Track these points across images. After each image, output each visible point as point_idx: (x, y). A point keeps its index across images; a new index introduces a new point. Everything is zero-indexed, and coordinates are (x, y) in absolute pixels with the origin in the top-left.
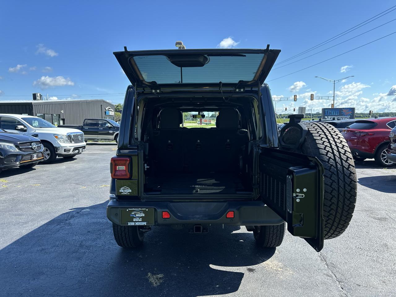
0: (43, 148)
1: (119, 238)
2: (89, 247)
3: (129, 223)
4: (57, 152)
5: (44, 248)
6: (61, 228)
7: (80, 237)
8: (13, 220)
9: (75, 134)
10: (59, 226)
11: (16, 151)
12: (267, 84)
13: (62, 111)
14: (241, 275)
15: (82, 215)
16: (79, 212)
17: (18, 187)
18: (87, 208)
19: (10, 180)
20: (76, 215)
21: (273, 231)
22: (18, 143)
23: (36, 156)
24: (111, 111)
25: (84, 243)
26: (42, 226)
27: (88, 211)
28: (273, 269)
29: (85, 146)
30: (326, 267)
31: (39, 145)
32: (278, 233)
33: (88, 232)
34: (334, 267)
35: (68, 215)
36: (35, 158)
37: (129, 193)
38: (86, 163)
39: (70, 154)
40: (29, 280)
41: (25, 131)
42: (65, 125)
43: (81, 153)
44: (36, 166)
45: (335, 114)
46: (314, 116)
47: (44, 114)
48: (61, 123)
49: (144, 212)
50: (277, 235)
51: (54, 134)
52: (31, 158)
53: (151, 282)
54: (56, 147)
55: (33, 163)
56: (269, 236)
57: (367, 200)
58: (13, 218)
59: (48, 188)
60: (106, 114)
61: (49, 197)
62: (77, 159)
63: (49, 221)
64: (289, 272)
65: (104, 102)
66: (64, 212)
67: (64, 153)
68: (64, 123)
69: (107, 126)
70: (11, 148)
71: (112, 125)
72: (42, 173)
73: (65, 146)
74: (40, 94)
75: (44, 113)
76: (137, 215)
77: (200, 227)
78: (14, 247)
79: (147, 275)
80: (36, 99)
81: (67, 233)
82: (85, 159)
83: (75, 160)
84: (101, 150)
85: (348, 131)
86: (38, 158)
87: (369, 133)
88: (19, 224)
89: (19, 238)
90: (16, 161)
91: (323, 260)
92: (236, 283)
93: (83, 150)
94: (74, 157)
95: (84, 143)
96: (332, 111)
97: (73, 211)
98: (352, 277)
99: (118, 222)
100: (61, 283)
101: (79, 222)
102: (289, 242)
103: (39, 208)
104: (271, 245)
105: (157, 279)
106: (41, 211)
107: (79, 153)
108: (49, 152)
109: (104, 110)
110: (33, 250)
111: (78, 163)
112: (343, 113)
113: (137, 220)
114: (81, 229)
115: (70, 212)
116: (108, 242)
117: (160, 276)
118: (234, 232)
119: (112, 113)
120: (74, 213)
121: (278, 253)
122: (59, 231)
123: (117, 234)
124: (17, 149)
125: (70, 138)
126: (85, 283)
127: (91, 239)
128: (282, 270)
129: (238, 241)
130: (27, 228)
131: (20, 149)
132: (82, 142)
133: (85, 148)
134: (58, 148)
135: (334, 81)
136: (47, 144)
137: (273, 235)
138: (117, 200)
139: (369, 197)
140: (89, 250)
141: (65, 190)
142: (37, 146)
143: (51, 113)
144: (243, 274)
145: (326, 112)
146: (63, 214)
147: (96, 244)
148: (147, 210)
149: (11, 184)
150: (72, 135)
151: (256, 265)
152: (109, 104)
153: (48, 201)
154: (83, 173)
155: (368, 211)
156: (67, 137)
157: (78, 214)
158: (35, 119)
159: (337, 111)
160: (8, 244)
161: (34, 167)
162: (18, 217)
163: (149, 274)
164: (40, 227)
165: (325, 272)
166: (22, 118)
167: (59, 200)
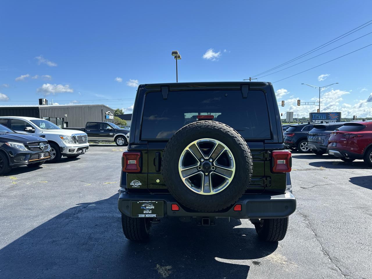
0: (49, 148)
1: (127, 231)
2: (98, 239)
3: (139, 215)
4: (62, 152)
5: (54, 239)
6: (70, 221)
7: (89, 230)
8: (24, 214)
9: (80, 135)
10: (67, 220)
11: (25, 150)
12: (270, 83)
13: (66, 115)
14: (247, 268)
15: (89, 209)
16: (85, 206)
17: (27, 183)
18: (93, 203)
19: (19, 178)
20: (83, 210)
21: (277, 225)
22: (28, 142)
23: (43, 155)
24: (111, 115)
25: (92, 235)
26: (51, 219)
27: (95, 206)
28: (278, 262)
29: (88, 147)
30: (330, 261)
31: (47, 145)
32: (281, 227)
33: (96, 225)
34: (338, 261)
35: (75, 209)
36: (42, 157)
37: (139, 186)
38: (89, 162)
39: (74, 154)
40: (43, 270)
41: (33, 132)
42: (69, 128)
43: (84, 153)
44: (43, 164)
45: (323, 118)
46: (301, 120)
47: (49, 118)
48: (64, 126)
49: (154, 204)
50: (280, 229)
51: (60, 135)
52: (39, 157)
53: (160, 273)
54: (61, 147)
55: (41, 161)
56: (273, 230)
57: (361, 198)
58: (23, 212)
59: (55, 185)
60: (106, 118)
61: (57, 193)
62: (80, 159)
63: (58, 214)
64: (294, 266)
65: (104, 106)
66: (72, 207)
67: (68, 153)
68: (67, 126)
69: (107, 128)
70: (20, 147)
71: (112, 128)
72: (48, 171)
73: (70, 146)
74: (46, 100)
75: (49, 116)
76: (147, 208)
77: (208, 219)
78: (27, 238)
79: (156, 266)
80: (42, 104)
81: (75, 226)
82: (88, 159)
83: (79, 160)
84: (102, 151)
85: (337, 133)
86: (45, 157)
87: (358, 135)
88: (29, 217)
89: (30, 230)
90: (25, 160)
91: (325, 254)
92: (243, 276)
93: (87, 150)
94: (78, 157)
95: (87, 144)
96: (319, 115)
97: (80, 206)
98: (357, 271)
99: (128, 214)
100: (73, 273)
101: (86, 216)
102: (290, 236)
103: (48, 203)
104: (274, 238)
105: (166, 270)
106: (50, 206)
107: (82, 153)
108: (54, 152)
109: (104, 115)
110: (45, 242)
111: (81, 162)
112: (329, 117)
113: (147, 213)
114: (89, 222)
115: (77, 206)
116: (116, 235)
117: (168, 267)
118: (236, 227)
119: (112, 117)
120: (81, 208)
121: (281, 247)
122: (68, 224)
123: (126, 227)
124: (26, 148)
125: (74, 139)
126: (97, 274)
127: (99, 232)
128: (286, 263)
129: (241, 235)
130: (38, 221)
131: (29, 149)
132: (85, 142)
133: (88, 148)
134: (63, 148)
135: (320, 88)
136: (53, 144)
137: (277, 229)
138: (127, 193)
139: (362, 196)
140: (98, 243)
141: (71, 186)
142: (44, 146)
143: (55, 117)
144: (249, 267)
145: (314, 116)
146: (70, 209)
147: (104, 236)
148: (157, 202)
149: (21, 181)
150: (76, 136)
151: (261, 259)
152: (109, 109)
153: (55, 197)
154: (87, 171)
155: (363, 208)
156: (72, 138)
157: (85, 209)
158: (42, 122)
159: (324, 115)
160: (21, 236)
161: (41, 166)
162: (28, 211)
163: (158, 266)
164: (50, 220)
165: (330, 266)
166: (30, 120)
167: (66, 196)
